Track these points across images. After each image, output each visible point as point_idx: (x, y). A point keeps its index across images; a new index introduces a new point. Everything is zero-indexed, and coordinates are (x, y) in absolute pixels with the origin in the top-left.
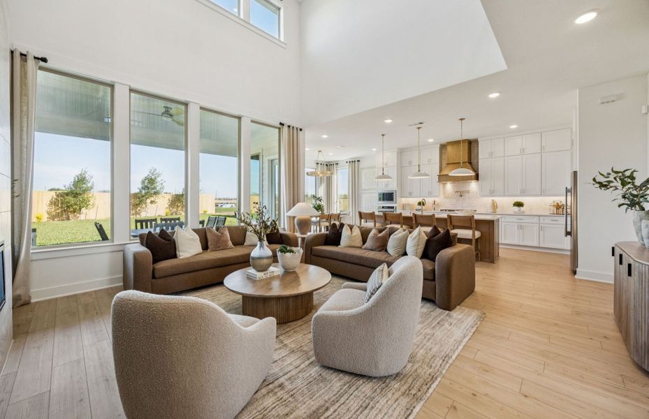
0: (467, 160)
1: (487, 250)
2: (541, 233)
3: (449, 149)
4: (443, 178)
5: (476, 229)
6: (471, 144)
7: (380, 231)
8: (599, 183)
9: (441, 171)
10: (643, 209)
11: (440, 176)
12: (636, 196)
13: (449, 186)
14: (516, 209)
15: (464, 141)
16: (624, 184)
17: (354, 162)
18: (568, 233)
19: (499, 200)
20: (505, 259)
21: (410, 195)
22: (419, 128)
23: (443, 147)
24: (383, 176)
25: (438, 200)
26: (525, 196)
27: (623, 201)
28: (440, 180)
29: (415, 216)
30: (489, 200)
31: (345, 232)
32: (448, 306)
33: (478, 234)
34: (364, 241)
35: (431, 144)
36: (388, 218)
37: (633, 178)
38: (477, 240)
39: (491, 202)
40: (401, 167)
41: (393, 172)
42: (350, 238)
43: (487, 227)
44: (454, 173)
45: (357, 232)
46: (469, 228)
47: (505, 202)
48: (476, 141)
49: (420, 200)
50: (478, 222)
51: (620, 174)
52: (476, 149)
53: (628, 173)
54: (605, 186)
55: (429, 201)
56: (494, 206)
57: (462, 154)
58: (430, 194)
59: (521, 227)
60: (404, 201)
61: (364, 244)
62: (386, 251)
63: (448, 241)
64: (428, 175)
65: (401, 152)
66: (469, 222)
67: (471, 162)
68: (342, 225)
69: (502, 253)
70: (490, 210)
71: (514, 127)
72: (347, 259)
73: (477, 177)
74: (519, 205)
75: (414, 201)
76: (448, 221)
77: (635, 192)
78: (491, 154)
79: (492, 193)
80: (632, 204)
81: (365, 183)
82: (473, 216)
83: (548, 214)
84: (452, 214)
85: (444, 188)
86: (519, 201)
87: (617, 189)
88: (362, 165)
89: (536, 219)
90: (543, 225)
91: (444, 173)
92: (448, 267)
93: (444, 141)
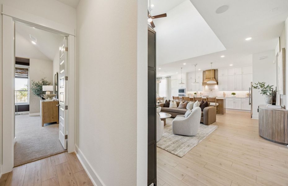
0: (213, 77)
1: (221, 110)
2: (242, 104)
3: (207, 72)
4: (204, 84)
5: (217, 102)
6: (215, 71)
7: (183, 103)
8: (254, 87)
9: (203, 81)
10: (267, 95)
11: (203, 83)
12: (265, 91)
13: (207, 87)
14: (233, 95)
15: (212, 70)
16: (261, 87)
17: (168, 78)
18: (250, 104)
19: (226, 92)
20: (228, 113)
21: (191, 90)
22: (195, 66)
23: (204, 72)
24: (182, 83)
25: (202, 92)
26: (236, 91)
27: (261, 92)
28: (203, 85)
29: (194, 98)
30: (222, 92)
31: (171, 103)
32: (207, 124)
33: (217, 104)
34: (178, 106)
35: (200, 71)
36: (184, 99)
37: (264, 85)
38: (217, 106)
39: (223, 93)
40: (187, 80)
41: (184, 82)
42: (173, 105)
43: (221, 102)
44: (209, 82)
45: (175, 103)
46: (214, 102)
47: (228, 93)
48: (217, 70)
49: (195, 92)
50: (217, 100)
51: (261, 84)
52: (217, 73)
53: (263, 84)
54: (256, 88)
55: (199, 92)
56: (224, 95)
57: (212, 75)
58: (199, 90)
59: (234, 102)
60: (189, 92)
61: (178, 107)
62: (186, 109)
63: (207, 105)
64: (199, 83)
65: (187, 74)
66: (214, 100)
67: (215, 78)
68: (169, 101)
69: (227, 111)
70: (223, 96)
71: (231, 65)
72: (173, 111)
73: (217, 84)
74: (234, 94)
75: (193, 93)
76: (207, 99)
77: (265, 90)
78: (223, 75)
79: (223, 90)
80: (264, 93)
81: (172, 86)
82: (216, 98)
83: (245, 97)
84: (208, 97)
85: (204, 88)
86: (234, 92)
87: (259, 89)
88: (172, 78)
89: (240, 99)
90: (243, 102)
91: (205, 82)
92: (207, 112)
93: (205, 70)
